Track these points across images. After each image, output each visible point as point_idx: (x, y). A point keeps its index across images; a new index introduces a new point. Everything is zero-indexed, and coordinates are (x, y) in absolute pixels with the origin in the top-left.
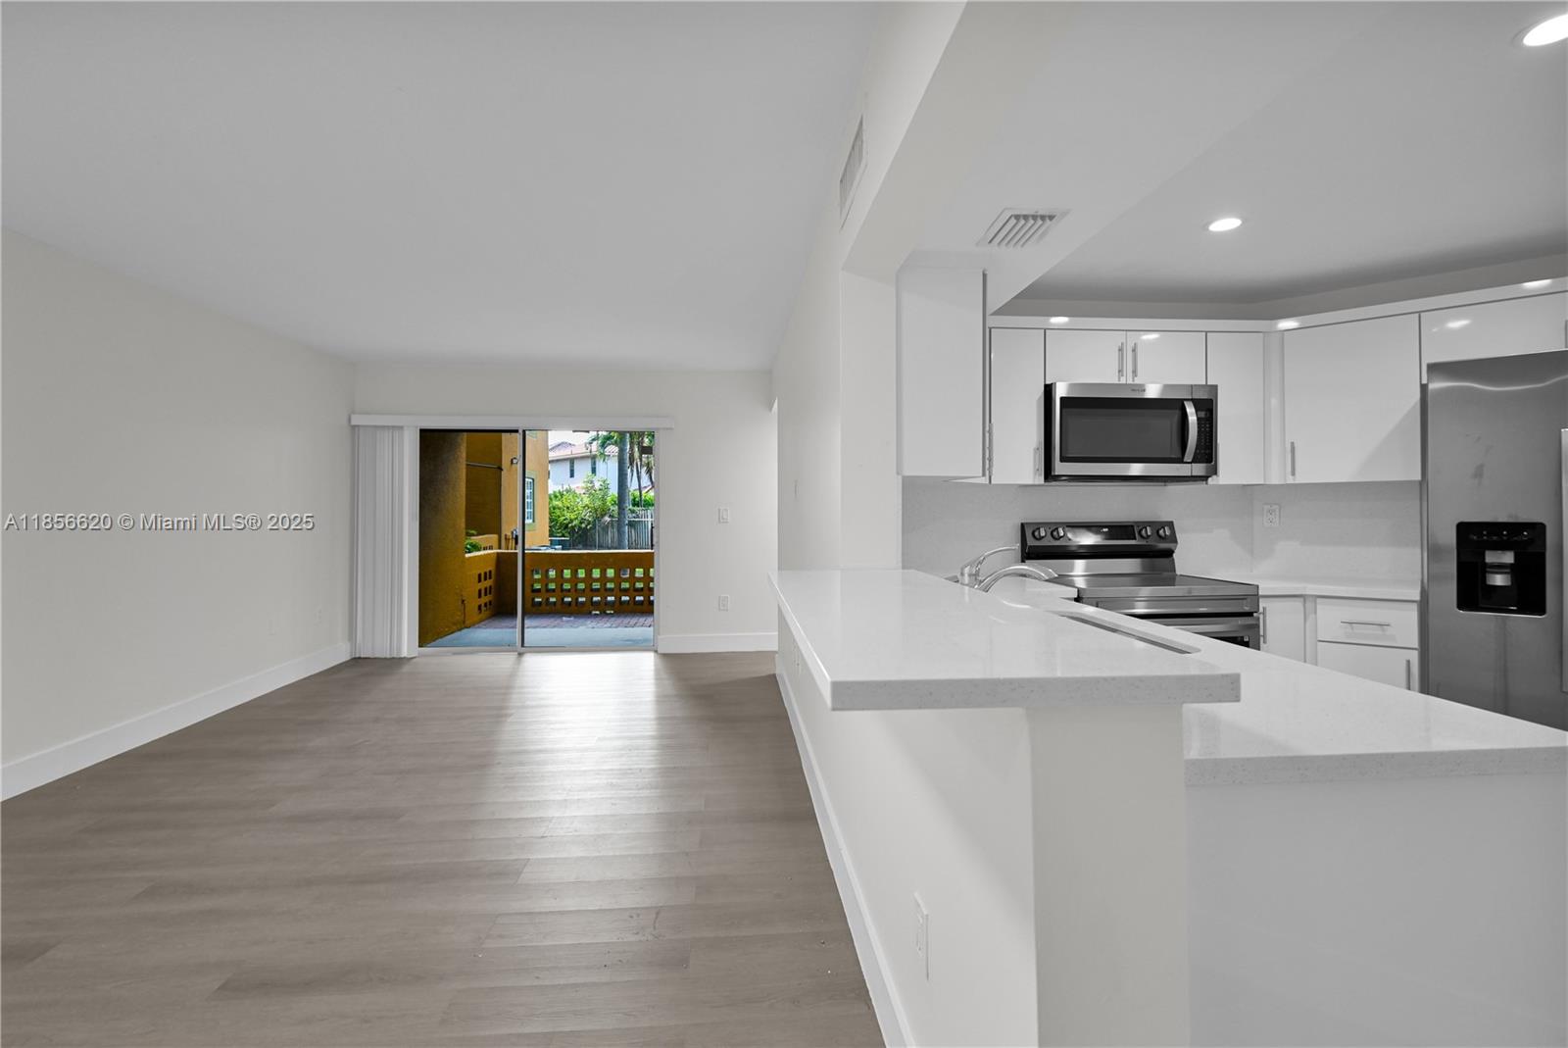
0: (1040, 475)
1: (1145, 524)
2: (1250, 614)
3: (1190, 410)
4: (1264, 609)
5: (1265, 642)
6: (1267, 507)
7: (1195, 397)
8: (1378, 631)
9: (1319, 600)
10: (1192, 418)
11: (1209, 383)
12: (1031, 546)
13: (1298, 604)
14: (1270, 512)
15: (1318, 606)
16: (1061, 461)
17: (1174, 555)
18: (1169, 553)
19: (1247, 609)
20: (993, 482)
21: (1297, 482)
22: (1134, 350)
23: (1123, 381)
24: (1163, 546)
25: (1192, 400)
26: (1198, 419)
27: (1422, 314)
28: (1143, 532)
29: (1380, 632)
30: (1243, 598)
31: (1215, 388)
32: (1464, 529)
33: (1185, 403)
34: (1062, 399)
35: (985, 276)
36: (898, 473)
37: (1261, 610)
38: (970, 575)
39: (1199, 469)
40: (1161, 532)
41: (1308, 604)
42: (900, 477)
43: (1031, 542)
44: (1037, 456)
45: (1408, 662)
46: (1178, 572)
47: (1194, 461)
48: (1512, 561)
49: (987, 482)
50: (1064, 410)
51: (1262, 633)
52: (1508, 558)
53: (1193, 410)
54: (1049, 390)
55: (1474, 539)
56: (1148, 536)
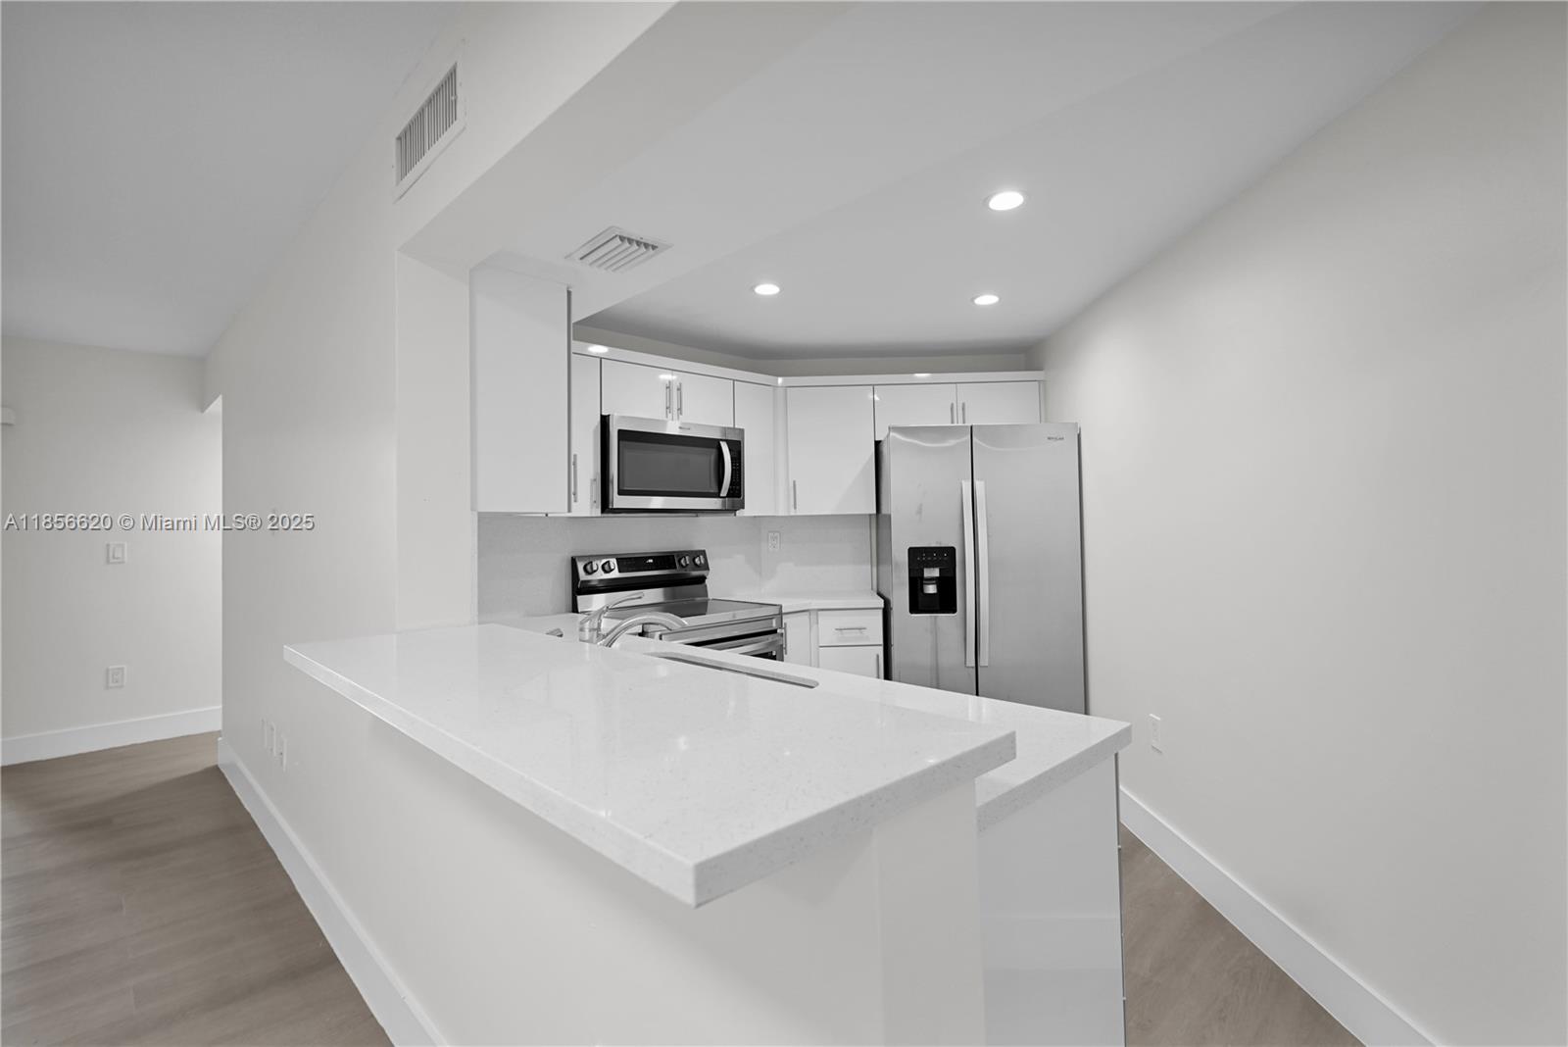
0: (597, 507)
1: (682, 554)
2: (777, 631)
3: (725, 449)
4: (786, 625)
5: (786, 655)
6: (772, 534)
7: (728, 438)
8: (857, 634)
9: (819, 613)
10: (727, 457)
11: (736, 426)
12: (582, 582)
13: (805, 617)
14: (774, 538)
15: (819, 618)
16: (619, 494)
17: (707, 582)
18: (701, 580)
19: (775, 627)
21: (798, 514)
22: (679, 391)
23: (670, 417)
24: (698, 573)
25: (726, 441)
26: (731, 459)
27: (874, 387)
28: (682, 561)
29: (859, 634)
30: (770, 618)
31: (742, 431)
32: (912, 553)
33: (721, 443)
34: (620, 432)
35: (569, 293)
36: (473, 510)
37: (784, 626)
39: (731, 504)
40: (697, 560)
41: (813, 617)
42: (475, 515)
43: (583, 576)
44: (594, 486)
45: (876, 656)
46: (710, 596)
47: (728, 496)
48: (938, 575)
50: (621, 444)
51: (784, 647)
52: (935, 573)
53: (727, 450)
54: (605, 421)
55: (918, 560)
56: (686, 565)
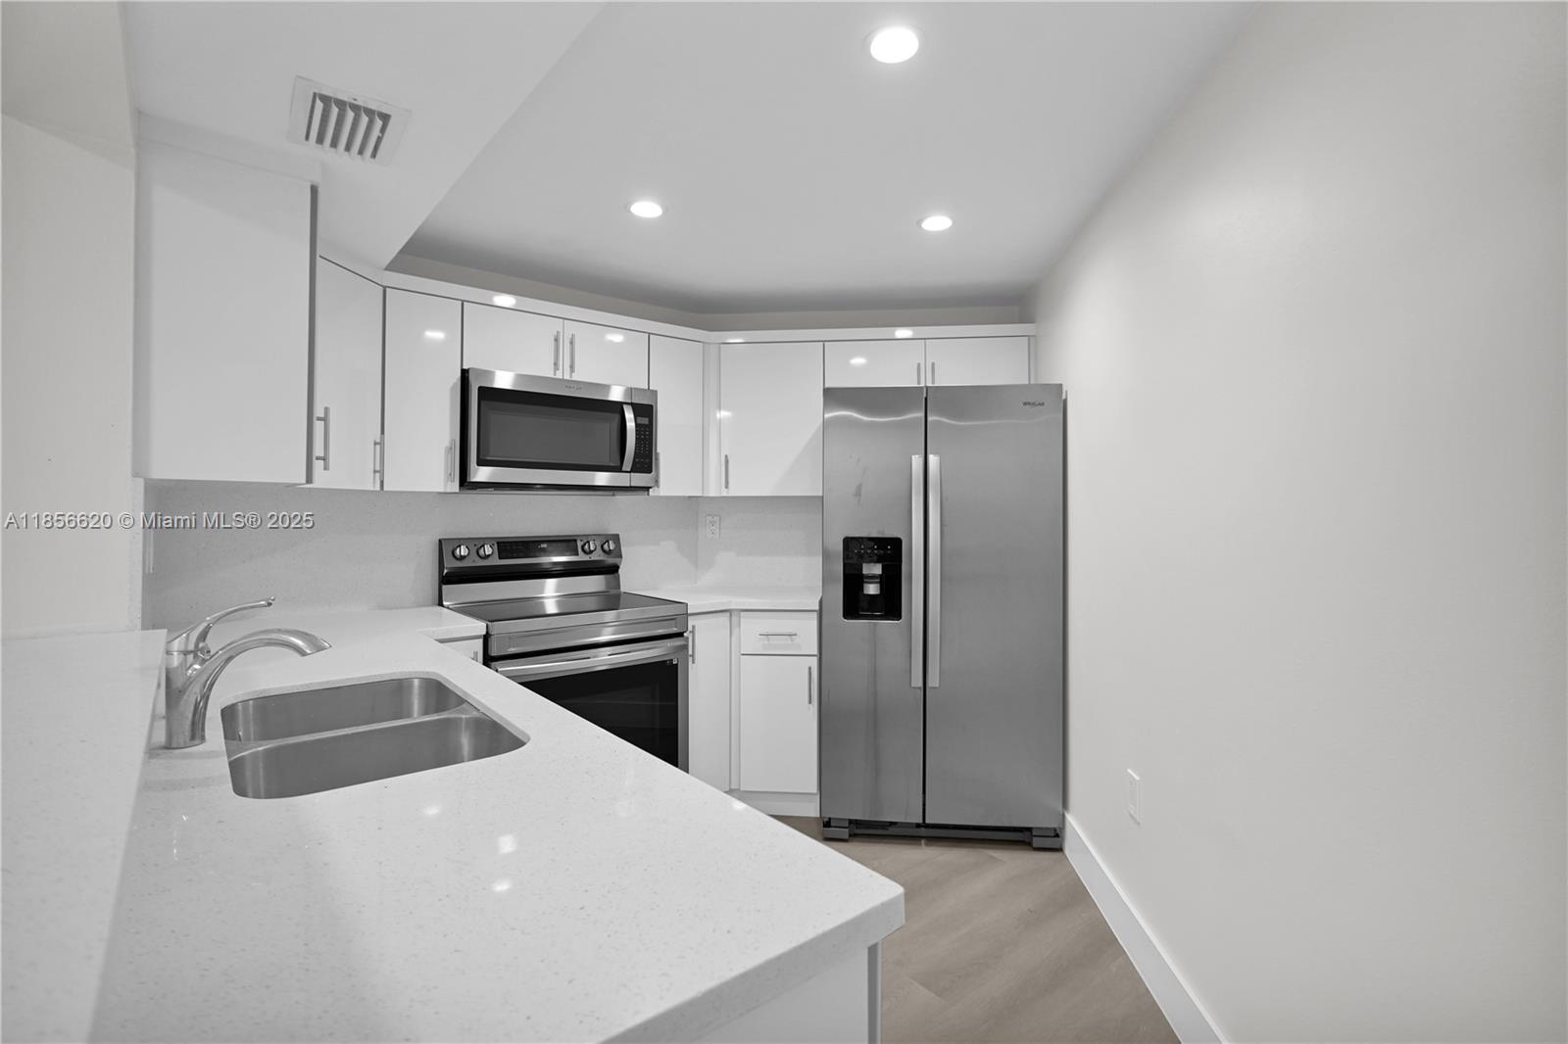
0: (454, 481)
1: (587, 538)
2: (680, 635)
3: (629, 415)
4: (693, 627)
5: (693, 662)
6: (710, 518)
7: (635, 401)
8: (786, 640)
9: (742, 613)
10: (631, 425)
11: (650, 388)
12: (451, 568)
13: (724, 619)
14: (712, 523)
15: (742, 620)
16: (478, 465)
17: (620, 570)
18: (615, 569)
19: (675, 630)
20: (385, 489)
21: (730, 495)
22: (571, 343)
23: (559, 375)
24: (610, 560)
25: (632, 404)
26: (637, 425)
27: (826, 343)
28: (587, 546)
29: (789, 642)
30: (673, 618)
32: (849, 543)
33: (625, 406)
34: (482, 389)
36: (136, 475)
37: (690, 628)
38: (186, 653)
39: (639, 479)
40: (606, 545)
41: (734, 618)
42: (141, 482)
43: (451, 562)
44: (452, 454)
45: (810, 668)
46: (625, 589)
47: (633, 470)
48: (881, 571)
49: (378, 488)
50: (483, 403)
51: (690, 653)
52: (878, 569)
53: (632, 416)
54: (465, 375)
55: (856, 550)
56: (591, 552)
